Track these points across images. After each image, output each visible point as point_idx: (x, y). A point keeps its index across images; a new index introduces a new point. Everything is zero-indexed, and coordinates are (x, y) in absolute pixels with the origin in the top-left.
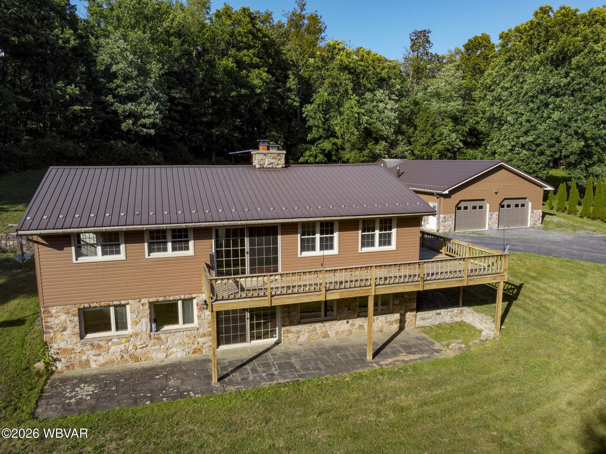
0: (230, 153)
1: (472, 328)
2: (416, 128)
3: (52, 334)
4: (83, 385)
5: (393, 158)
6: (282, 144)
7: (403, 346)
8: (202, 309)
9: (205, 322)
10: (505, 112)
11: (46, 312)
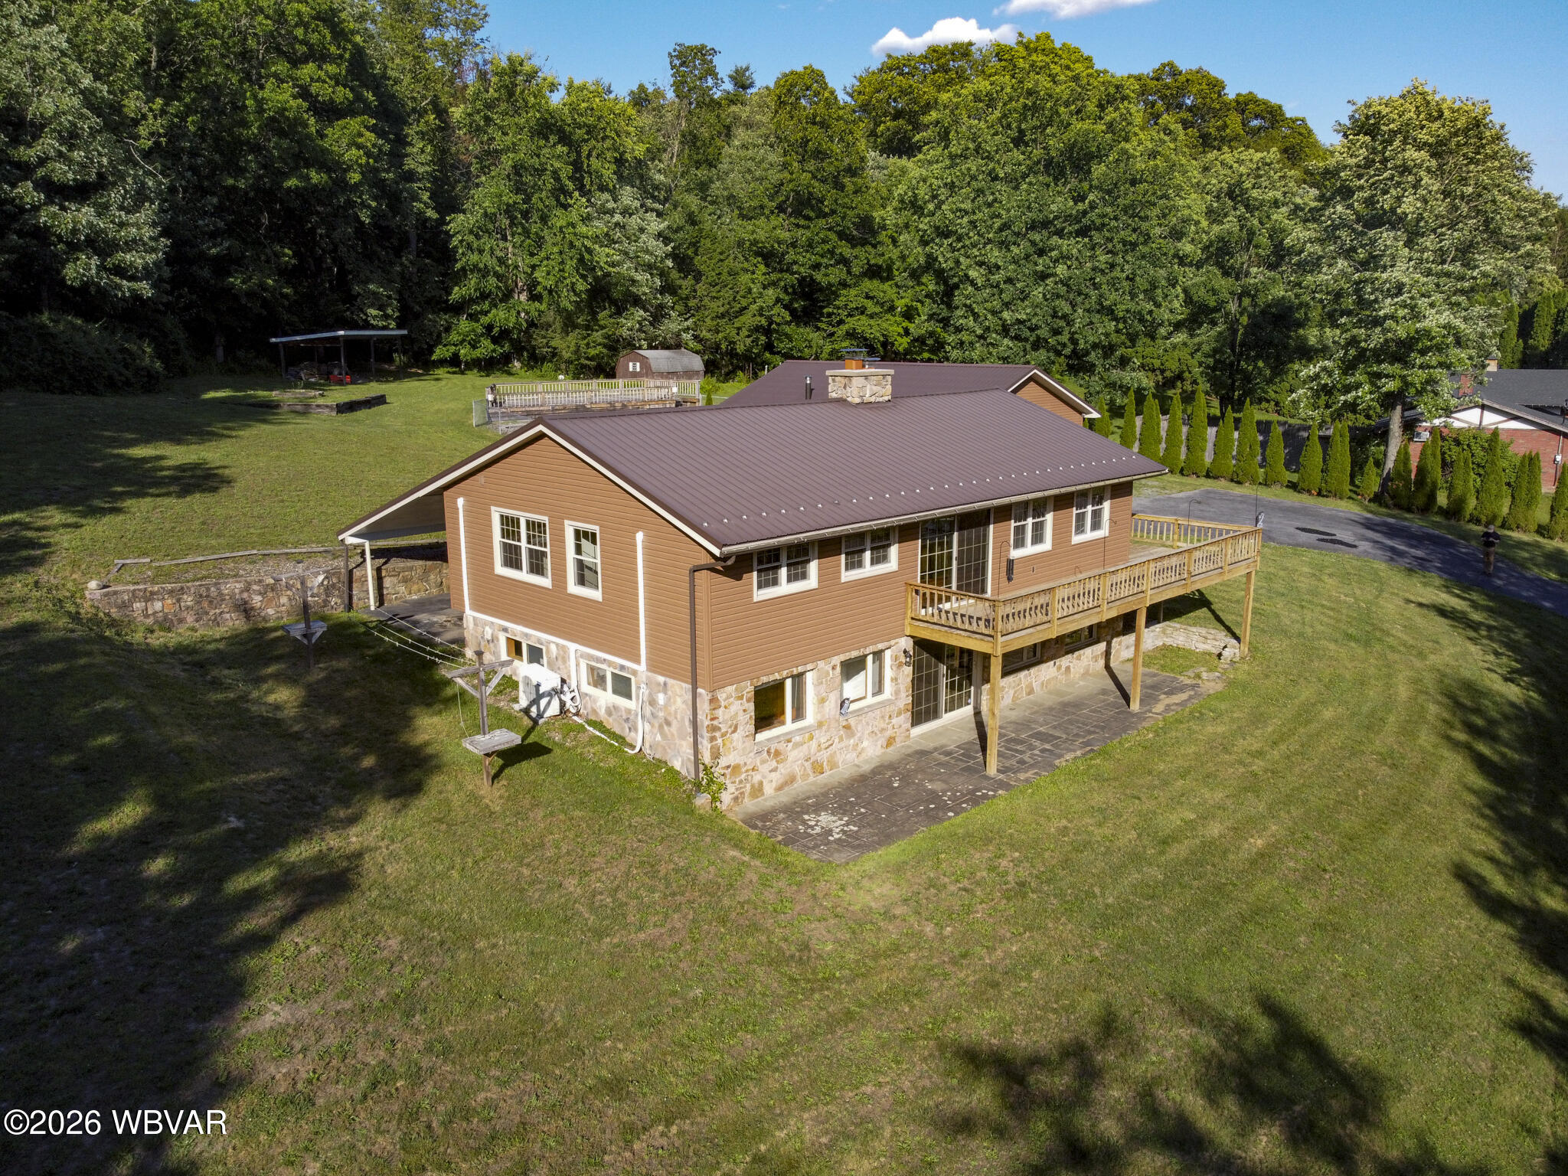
0: (273, 340)
1: (1190, 652)
2: (698, 278)
3: (720, 741)
4: (806, 817)
5: (656, 348)
6: (397, 314)
7: (1144, 686)
8: (900, 665)
9: (902, 687)
10: (962, 259)
11: (713, 700)
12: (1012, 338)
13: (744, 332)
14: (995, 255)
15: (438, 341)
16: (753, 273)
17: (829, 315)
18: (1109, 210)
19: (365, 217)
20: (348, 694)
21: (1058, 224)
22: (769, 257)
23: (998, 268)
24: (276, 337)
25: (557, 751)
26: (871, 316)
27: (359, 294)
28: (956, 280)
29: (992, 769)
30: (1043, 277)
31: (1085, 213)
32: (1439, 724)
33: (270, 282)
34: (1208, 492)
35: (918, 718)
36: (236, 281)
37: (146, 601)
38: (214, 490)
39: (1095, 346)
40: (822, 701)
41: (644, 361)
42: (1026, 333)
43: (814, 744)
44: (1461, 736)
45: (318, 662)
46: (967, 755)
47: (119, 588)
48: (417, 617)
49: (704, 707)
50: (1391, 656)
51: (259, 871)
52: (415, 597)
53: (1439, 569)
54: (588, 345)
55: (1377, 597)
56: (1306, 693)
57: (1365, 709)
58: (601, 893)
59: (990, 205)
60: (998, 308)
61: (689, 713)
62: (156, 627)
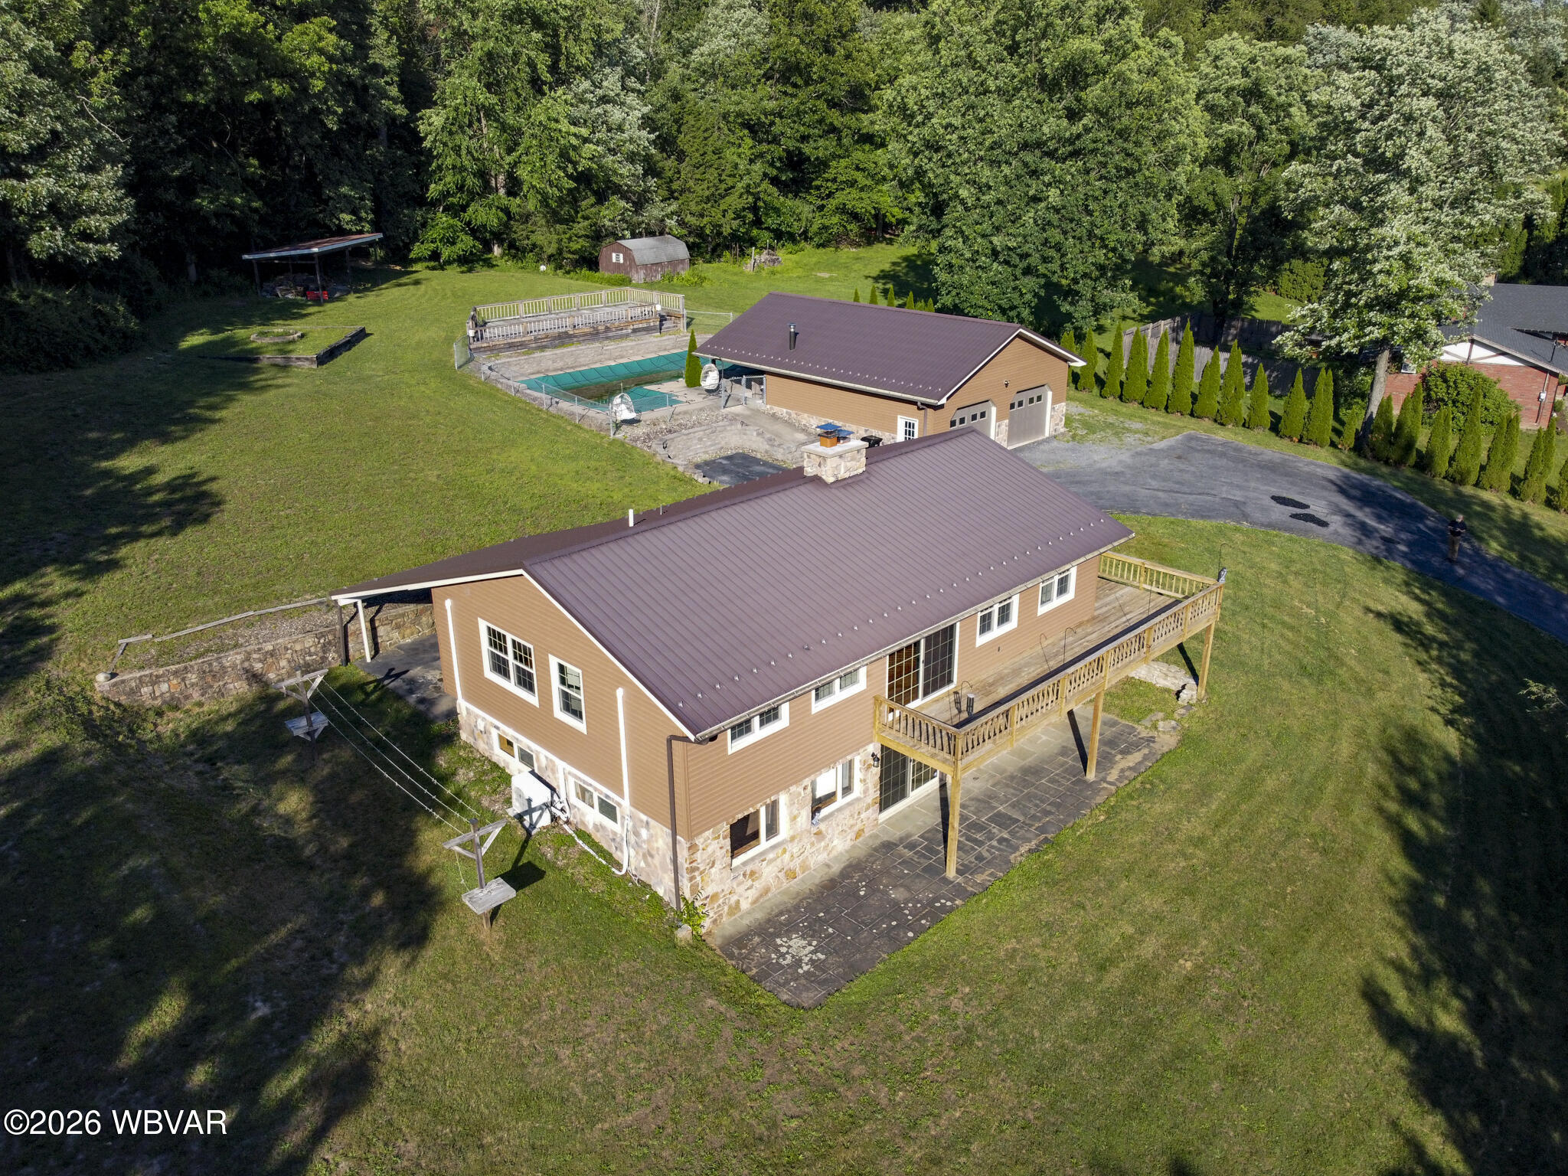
0: (246, 257)
1: (1150, 687)
2: (681, 159)
3: (698, 879)
4: (779, 941)
5: (640, 235)
6: (371, 216)
7: (1103, 742)
8: (869, 766)
9: (870, 785)
10: (952, 177)
11: (693, 848)
12: (1000, 263)
13: (730, 215)
14: (986, 174)
15: (415, 238)
16: (740, 146)
17: (818, 188)
18: (1102, 135)
19: (332, 124)
20: (354, 798)
21: (1052, 145)
22: (754, 128)
23: (990, 188)
24: (248, 253)
25: (550, 875)
26: (862, 189)
27: (330, 198)
28: (945, 196)
29: (951, 872)
30: (1036, 199)
31: (1079, 136)
32: (1376, 793)
33: (238, 200)
34: (1190, 438)
35: (885, 804)
36: (203, 202)
37: (153, 685)
38: (205, 519)
39: (1085, 275)
40: (794, 819)
41: (627, 252)
42: (1015, 260)
43: (787, 857)
44: (1393, 807)
45: (320, 754)
46: (929, 849)
47: (126, 677)
48: (412, 673)
49: (683, 854)
50: (1342, 697)
51: (288, 1071)
52: (408, 640)
53: (1405, 555)
54: (570, 239)
55: (1339, 605)
56: (1253, 755)
57: (1306, 776)
58: (593, 1067)
59: (981, 120)
60: (988, 231)
61: (670, 854)
62: (164, 708)
